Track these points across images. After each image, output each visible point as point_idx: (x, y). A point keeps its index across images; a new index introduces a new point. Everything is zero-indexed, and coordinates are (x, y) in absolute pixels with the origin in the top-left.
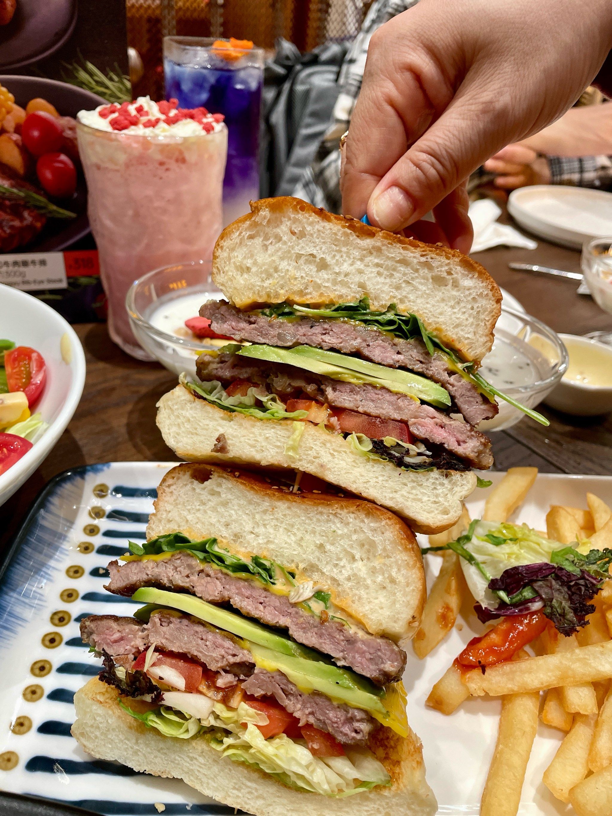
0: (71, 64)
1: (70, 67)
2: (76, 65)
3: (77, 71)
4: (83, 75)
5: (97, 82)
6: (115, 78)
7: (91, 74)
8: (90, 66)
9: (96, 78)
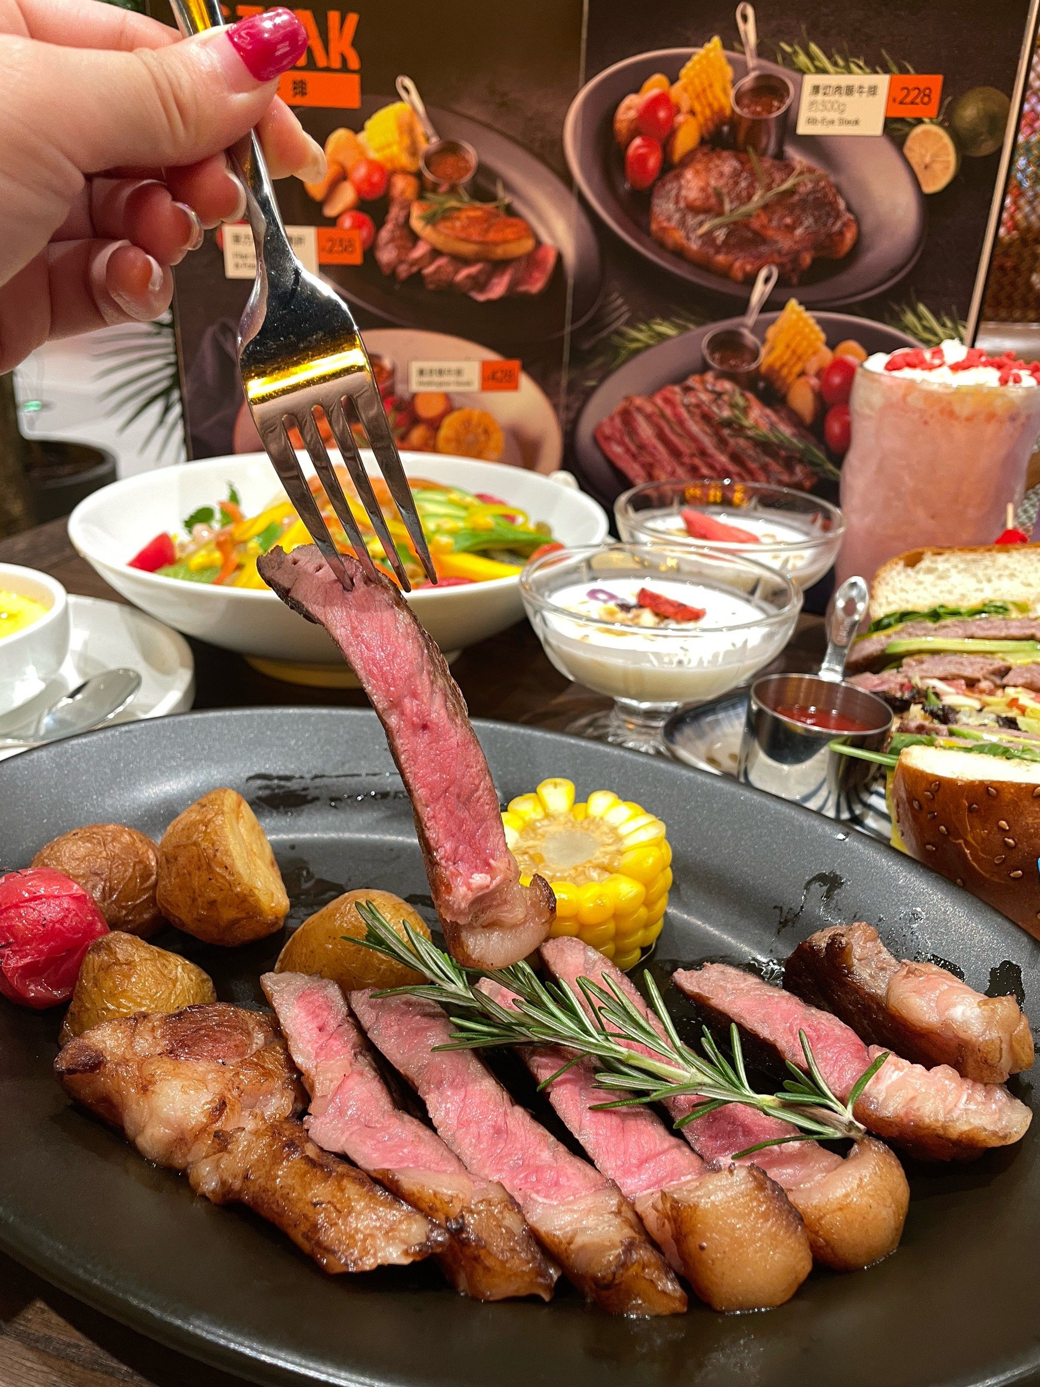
0: (899, 305)
1: (896, 308)
2: (905, 307)
3: (904, 312)
4: (910, 318)
5: (926, 328)
6: (949, 324)
7: (920, 318)
8: (922, 308)
9: (925, 323)
